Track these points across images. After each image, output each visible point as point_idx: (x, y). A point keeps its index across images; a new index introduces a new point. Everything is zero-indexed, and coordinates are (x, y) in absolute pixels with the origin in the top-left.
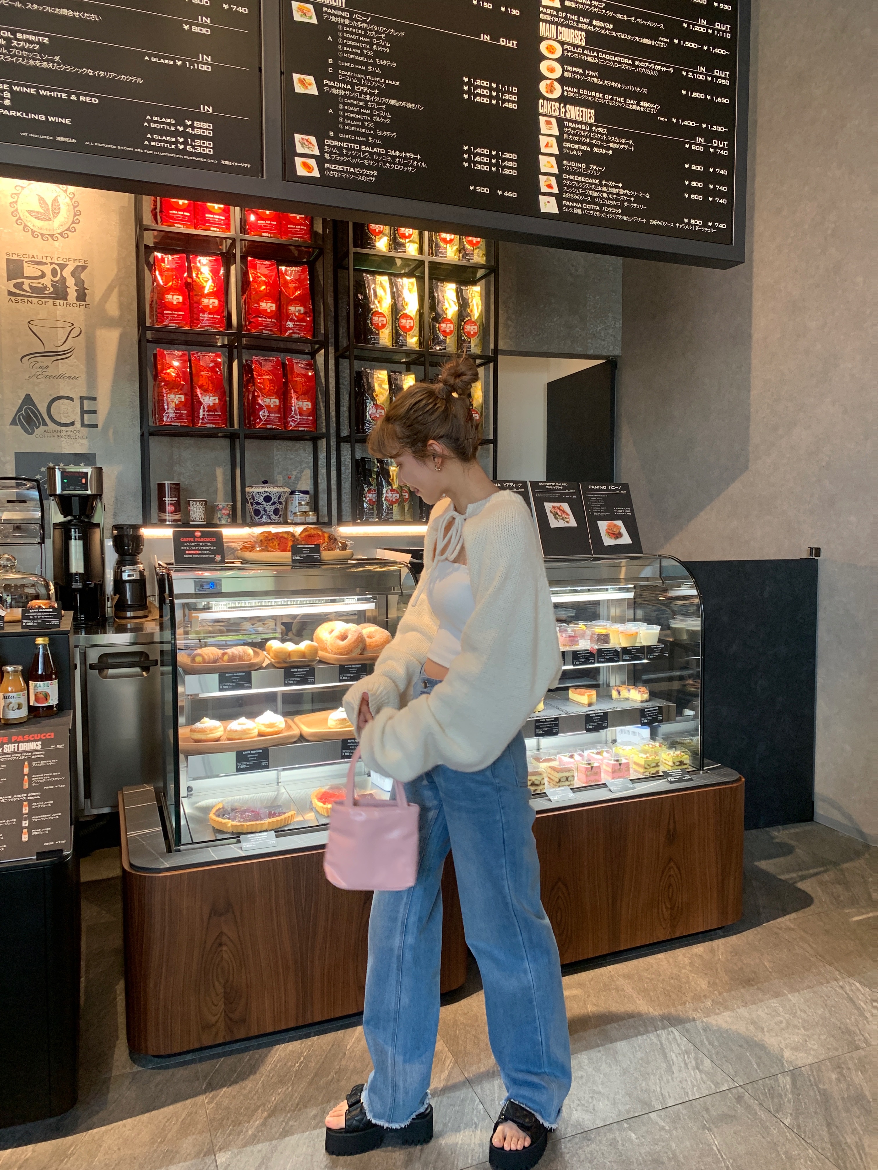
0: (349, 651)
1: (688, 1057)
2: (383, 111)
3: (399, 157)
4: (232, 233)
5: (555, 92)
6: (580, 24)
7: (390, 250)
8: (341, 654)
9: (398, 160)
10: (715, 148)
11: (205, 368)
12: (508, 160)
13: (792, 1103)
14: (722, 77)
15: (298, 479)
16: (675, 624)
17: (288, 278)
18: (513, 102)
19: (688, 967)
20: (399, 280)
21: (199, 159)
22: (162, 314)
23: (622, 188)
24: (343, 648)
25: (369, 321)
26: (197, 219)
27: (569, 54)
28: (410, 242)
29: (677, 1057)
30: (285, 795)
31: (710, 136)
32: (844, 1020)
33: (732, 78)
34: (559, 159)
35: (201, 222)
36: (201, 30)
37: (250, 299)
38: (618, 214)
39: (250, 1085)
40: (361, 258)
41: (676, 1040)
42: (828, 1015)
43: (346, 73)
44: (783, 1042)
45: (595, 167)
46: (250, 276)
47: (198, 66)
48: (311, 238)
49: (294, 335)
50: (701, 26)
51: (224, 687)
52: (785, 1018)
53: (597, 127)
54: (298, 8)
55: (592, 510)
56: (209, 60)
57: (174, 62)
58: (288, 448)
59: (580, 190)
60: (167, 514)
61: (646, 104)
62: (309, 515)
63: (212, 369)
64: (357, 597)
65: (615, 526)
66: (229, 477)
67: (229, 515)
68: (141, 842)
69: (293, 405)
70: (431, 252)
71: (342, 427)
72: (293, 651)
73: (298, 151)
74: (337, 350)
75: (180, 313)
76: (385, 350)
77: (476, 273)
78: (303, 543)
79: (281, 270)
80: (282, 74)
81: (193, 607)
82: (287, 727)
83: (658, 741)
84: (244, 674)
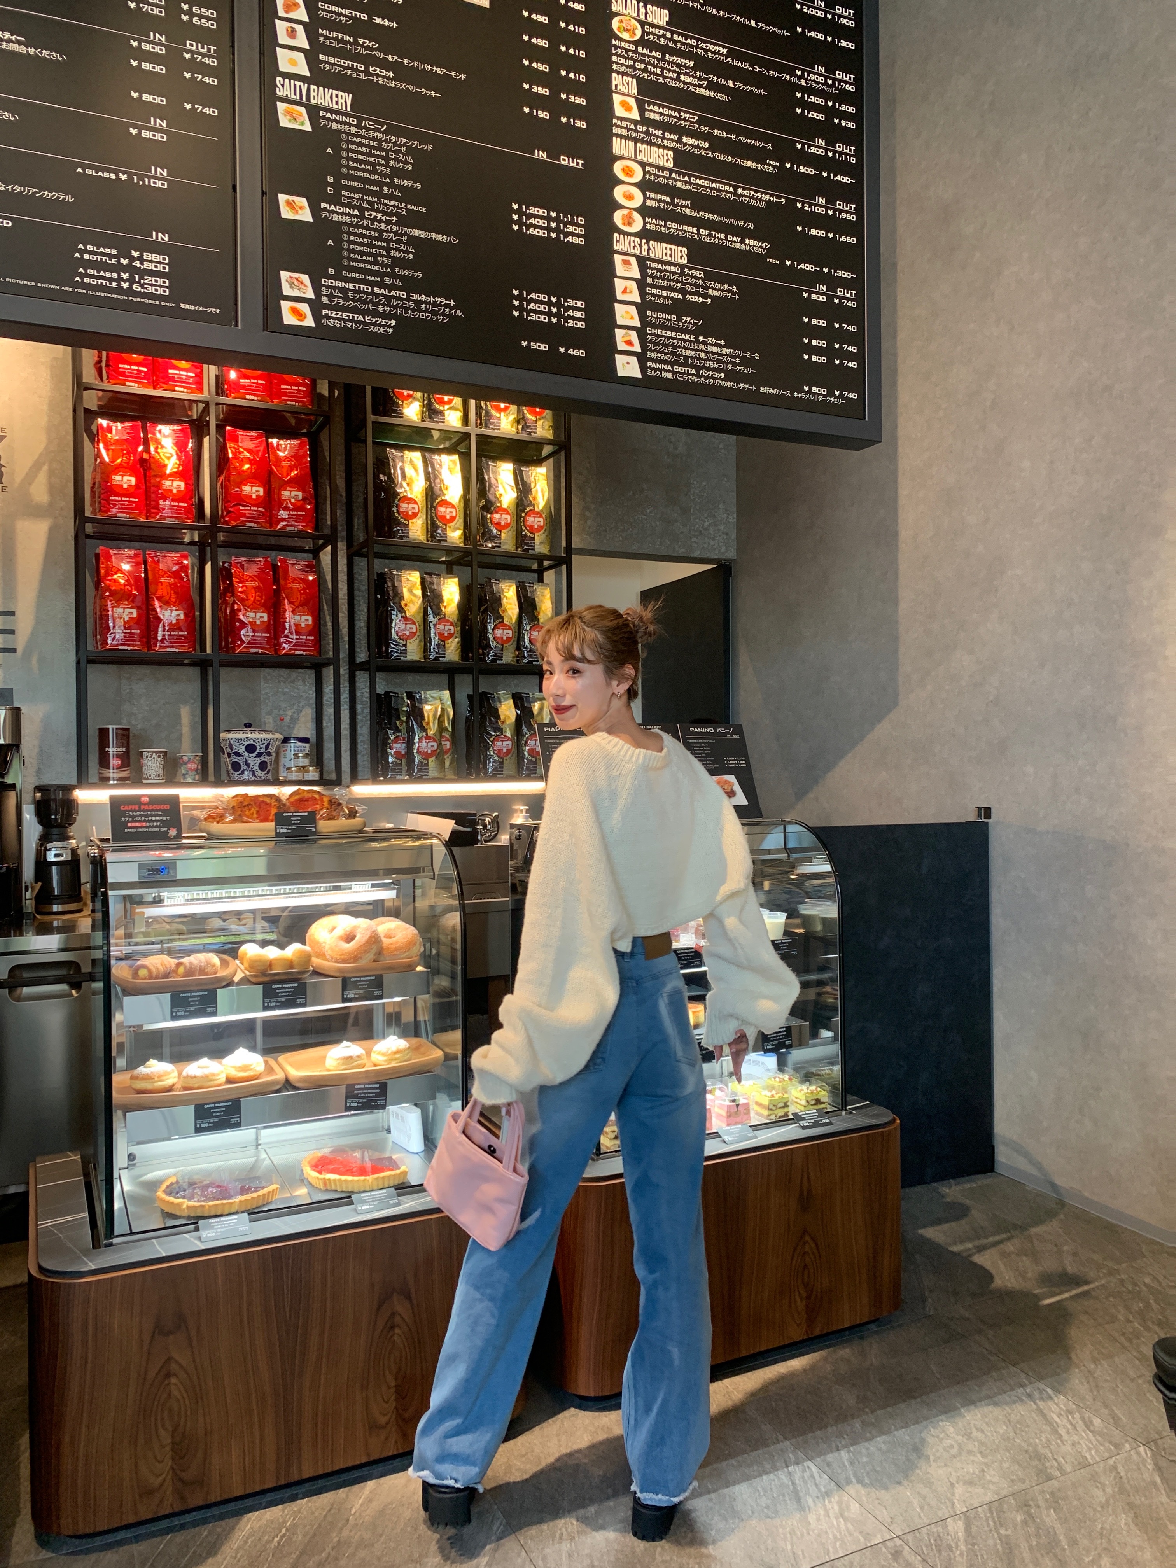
0: (355, 957)
1: (830, 1501)
2: (404, 243)
3: (425, 302)
4: (205, 395)
5: (634, 225)
6: (666, 141)
7: (423, 420)
8: (345, 961)
9: (424, 306)
10: (841, 298)
11: (166, 573)
12: (573, 308)
13: (965, 1557)
14: (846, 211)
15: (294, 720)
16: (805, 909)
17: (281, 454)
18: (578, 235)
20: (436, 457)
21: (150, 301)
22: (108, 500)
23: (724, 346)
24: (349, 952)
25: (395, 509)
26: (157, 377)
27: (652, 178)
28: (450, 408)
29: (814, 1501)
30: (268, 1162)
31: (833, 283)
32: (1032, 1441)
33: (859, 212)
34: (641, 308)
35: (162, 380)
36: (154, 136)
37: (229, 481)
38: (720, 379)
40: (383, 429)
41: (814, 1478)
42: (1012, 1434)
43: (352, 195)
44: (954, 1474)
45: (689, 319)
46: (229, 451)
47: (149, 182)
48: (312, 403)
49: (288, 528)
50: (818, 147)
51: (179, 1014)
52: (957, 1441)
53: (690, 269)
54: (286, 111)
56: (165, 174)
57: (117, 175)
58: (281, 679)
59: (670, 349)
60: (111, 771)
61: (752, 242)
62: (308, 771)
63: (176, 575)
64: (370, 883)
65: (726, 782)
66: (198, 719)
67: (197, 770)
68: (56, 1234)
69: (287, 620)
70: (479, 421)
71: (358, 650)
72: (276, 959)
73: (285, 293)
74: (349, 546)
75: (132, 499)
76: (417, 546)
77: (542, 450)
78: (292, 809)
79: (272, 443)
80: (263, 193)
81: (138, 900)
82: (269, 1070)
83: (788, 1072)
84: (206, 993)
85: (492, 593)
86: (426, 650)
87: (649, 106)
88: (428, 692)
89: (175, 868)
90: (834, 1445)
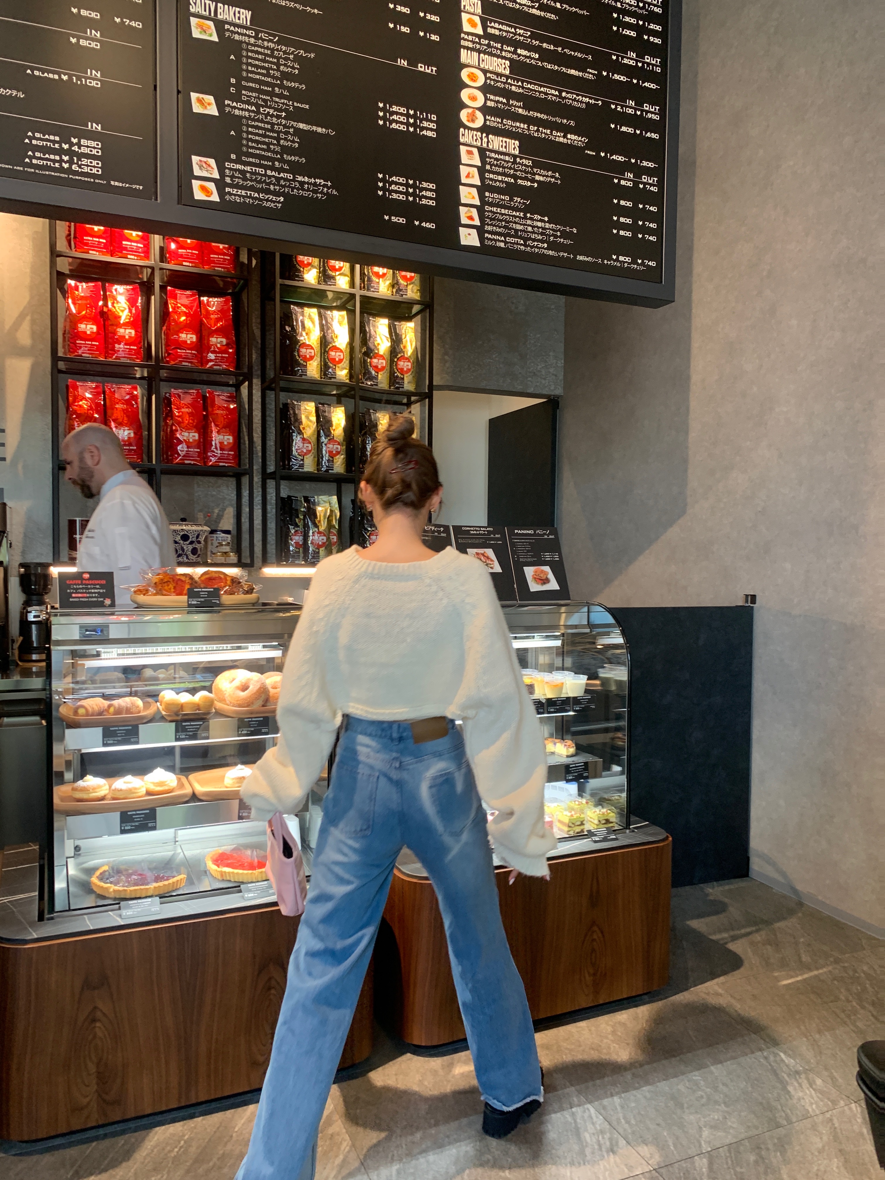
0: (249, 703)
1: (603, 1138)
2: (291, 134)
3: (308, 183)
4: (151, 262)
5: (477, 121)
6: (504, 53)
7: (319, 283)
8: (240, 706)
9: (306, 186)
10: (645, 184)
11: (120, 400)
12: (426, 189)
14: (651, 112)
15: (220, 517)
16: (604, 673)
17: (210, 309)
18: (431, 130)
19: (610, 1036)
20: (329, 312)
21: (86, 179)
22: (75, 344)
23: (548, 222)
24: (243, 699)
25: (296, 354)
26: (114, 247)
27: (492, 83)
28: (339, 275)
29: (591, 1137)
30: (181, 856)
31: (639, 172)
32: (765, 1095)
33: (662, 113)
34: (481, 190)
35: (117, 250)
36: (90, 44)
37: (169, 330)
38: (543, 248)
39: (121, 1173)
40: (288, 290)
41: (592, 1118)
42: (750, 1089)
43: (251, 94)
44: (702, 1119)
45: (519, 199)
46: (170, 306)
47: (86, 82)
48: (235, 268)
49: (215, 367)
50: (630, 59)
51: (109, 742)
52: (706, 1093)
53: (521, 158)
54: (197, 24)
55: (518, 556)
56: (99, 75)
57: (60, 76)
58: (210, 484)
59: (503, 223)
61: (573, 137)
62: (229, 556)
63: (128, 402)
64: (262, 644)
65: (542, 571)
68: (11, 909)
69: (214, 439)
70: (362, 285)
71: (268, 463)
72: (186, 703)
73: (195, 174)
74: (263, 381)
75: (93, 343)
76: (313, 382)
77: (412, 308)
78: (202, 586)
79: (203, 300)
80: (179, 92)
81: (82, 653)
82: (181, 785)
83: (586, 797)
84: (130, 728)
85: (370, 420)
86: (319, 463)
87: (490, 23)
88: (320, 497)
89: (108, 631)
90: (609, 1093)
